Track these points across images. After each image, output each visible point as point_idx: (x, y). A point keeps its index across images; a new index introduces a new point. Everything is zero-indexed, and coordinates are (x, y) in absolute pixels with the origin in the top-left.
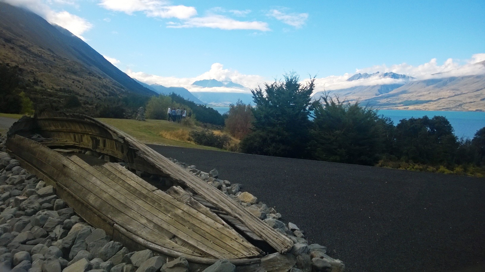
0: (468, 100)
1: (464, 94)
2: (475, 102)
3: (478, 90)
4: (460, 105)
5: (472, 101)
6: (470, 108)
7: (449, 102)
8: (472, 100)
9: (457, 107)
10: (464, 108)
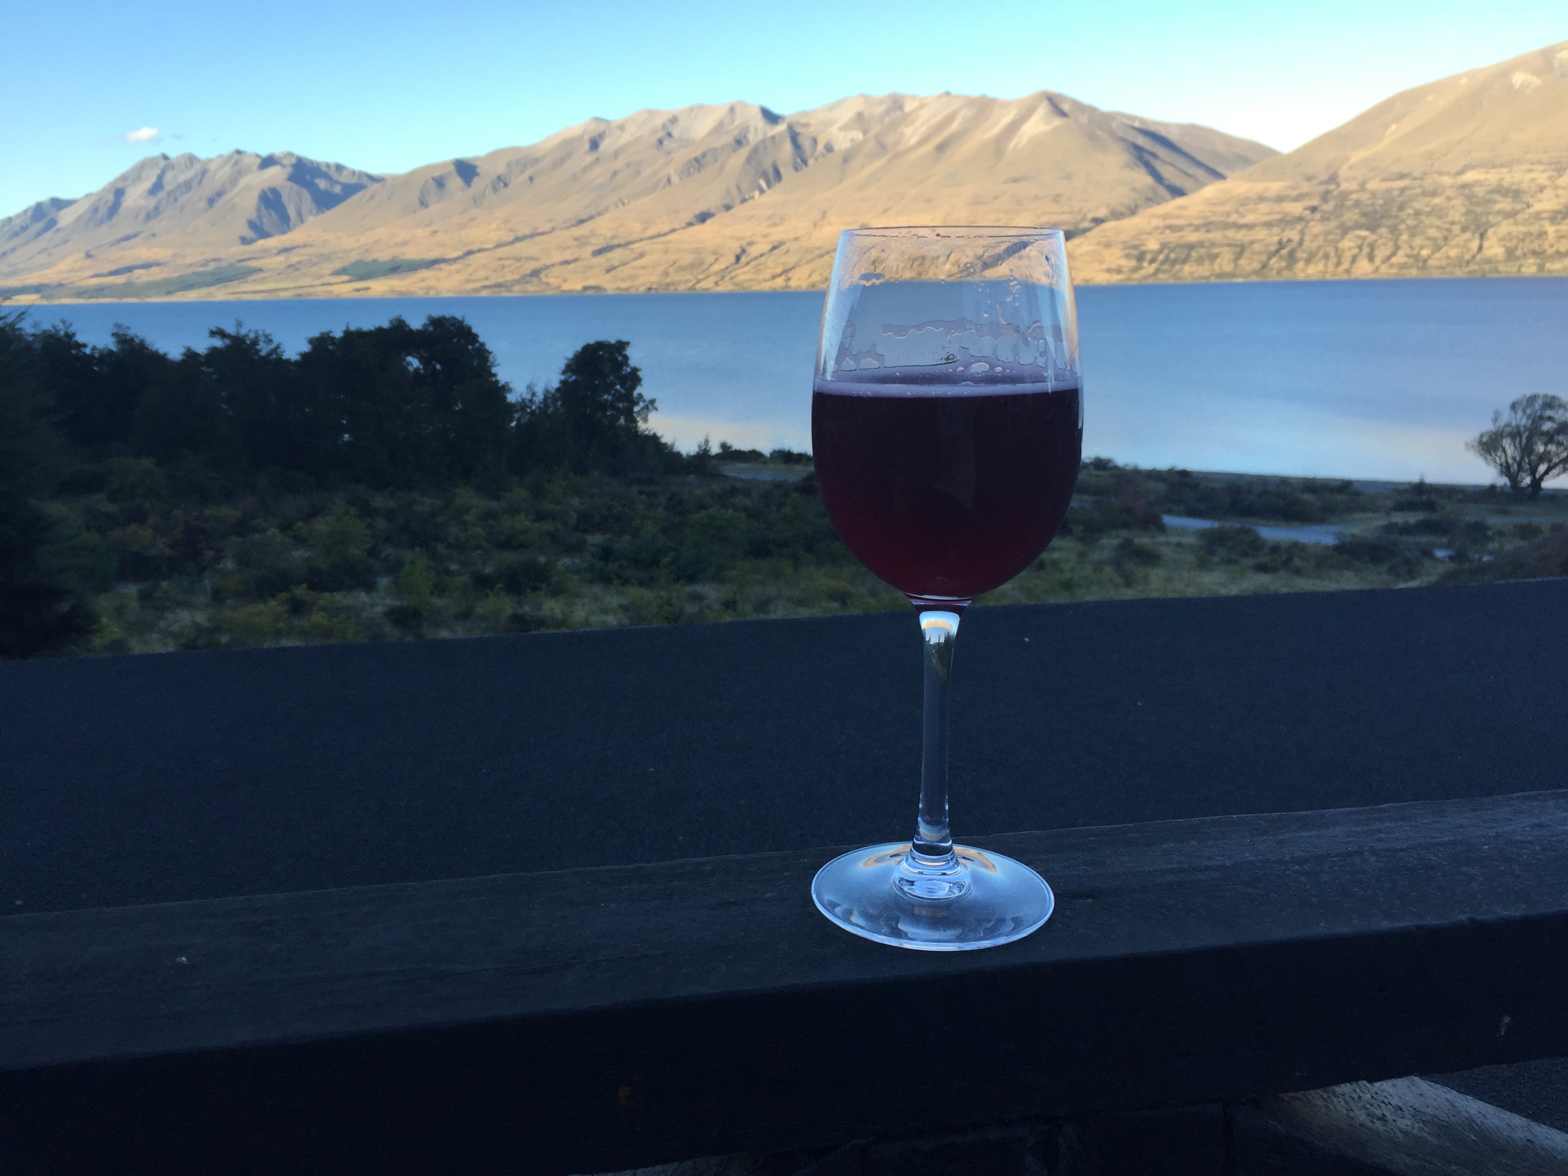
0: (558, 257)
1: (543, 234)
2: (576, 260)
3: (581, 222)
4: (536, 273)
5: (569, 258)
6: (565, 281)
7: (501, 262)
8: (568, 256)
9: (528, 279)
10: (548, 284)
